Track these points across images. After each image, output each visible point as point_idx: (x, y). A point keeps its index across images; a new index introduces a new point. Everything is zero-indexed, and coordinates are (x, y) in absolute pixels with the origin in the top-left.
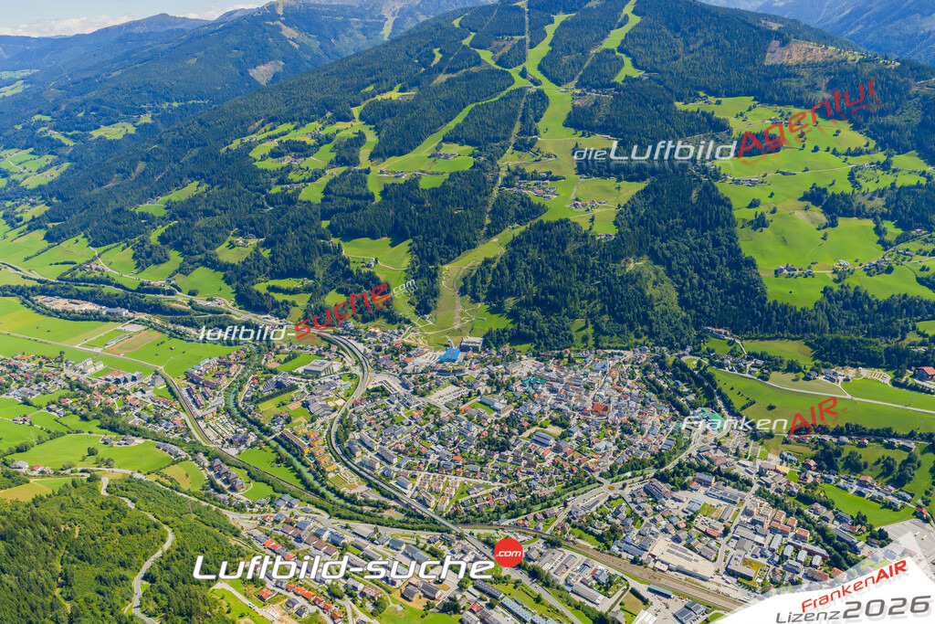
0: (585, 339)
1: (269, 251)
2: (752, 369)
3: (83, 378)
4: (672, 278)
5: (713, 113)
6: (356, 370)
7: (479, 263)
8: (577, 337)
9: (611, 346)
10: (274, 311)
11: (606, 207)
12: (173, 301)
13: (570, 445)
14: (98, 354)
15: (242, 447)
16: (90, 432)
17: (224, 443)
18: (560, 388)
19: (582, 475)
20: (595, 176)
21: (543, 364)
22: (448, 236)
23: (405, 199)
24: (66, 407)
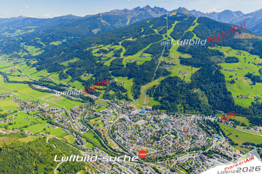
0: (181, 110)
1: (95, 78)
2: (231, 124)
3: (43, 108)
4: (207, 95)
5: (219, 50)
6: (117, 113)
7: (152, 86)
8: (179, 109)
9: (189, 113)
10: (95, 94)
11: (188, 74)
12: (68, 89)
13: (177, 141)
14: (48, 102)
15: (85, 132)
16: (44, 124)
17: (80, 130)
18: (174, 124)
19: (181, 150)
20: (185, 65)
21: (169, 116)
22: (144, 78)
23: (132, 67)
24: (38, 116)
